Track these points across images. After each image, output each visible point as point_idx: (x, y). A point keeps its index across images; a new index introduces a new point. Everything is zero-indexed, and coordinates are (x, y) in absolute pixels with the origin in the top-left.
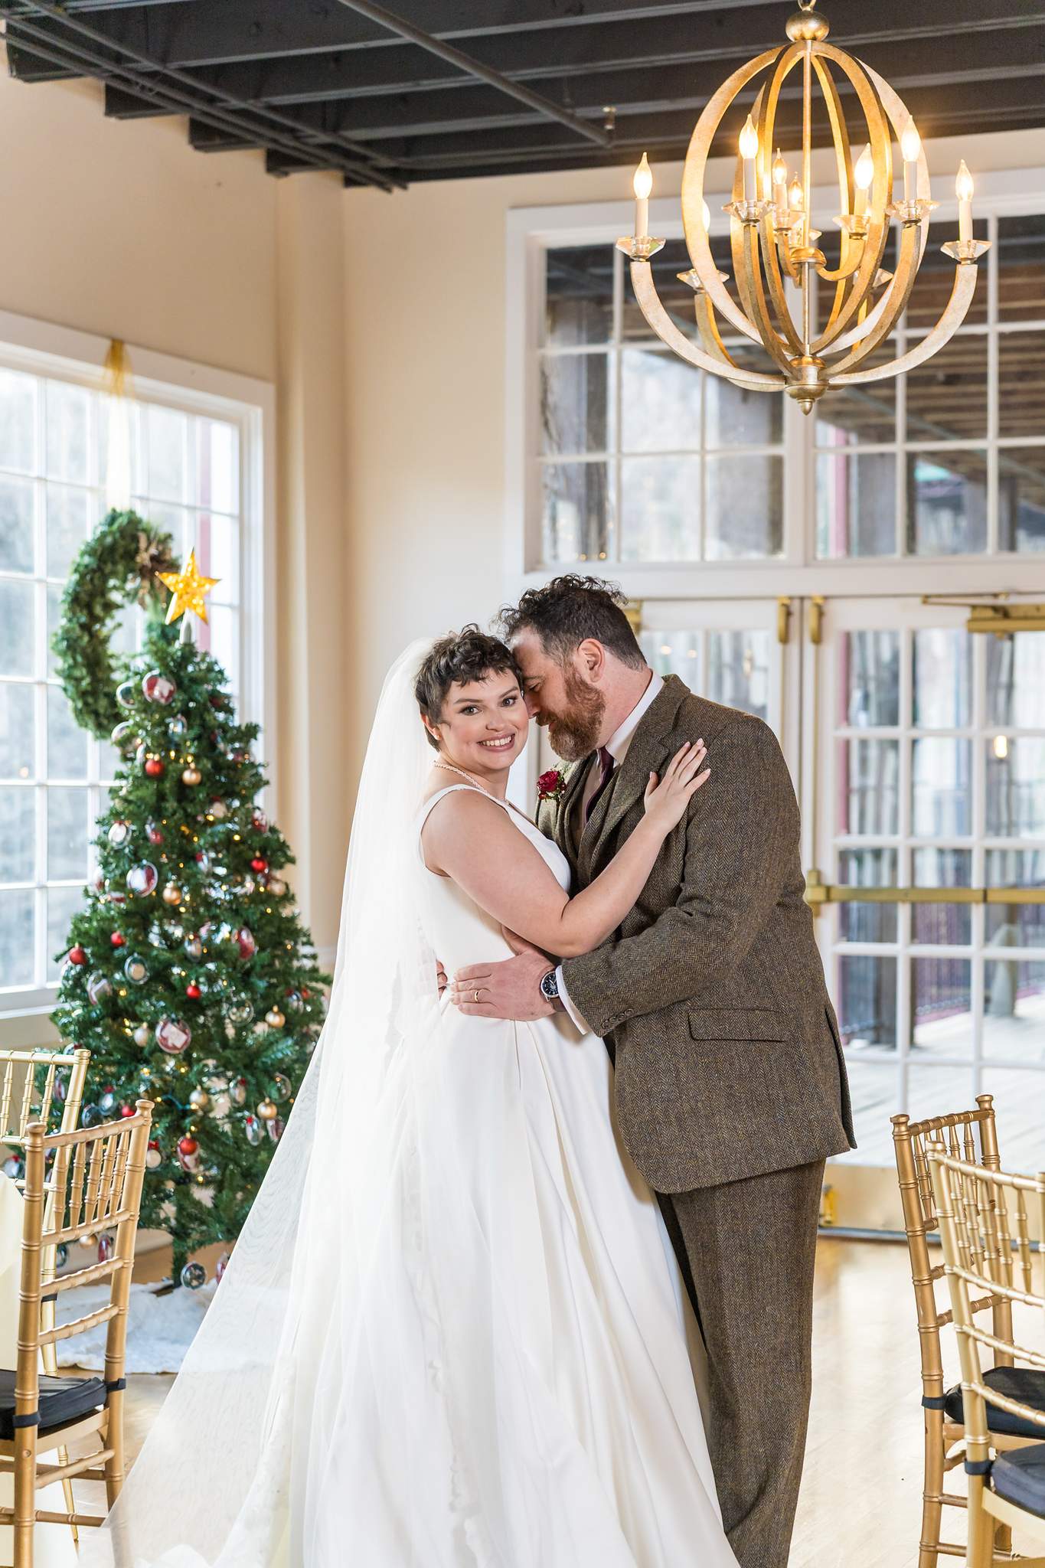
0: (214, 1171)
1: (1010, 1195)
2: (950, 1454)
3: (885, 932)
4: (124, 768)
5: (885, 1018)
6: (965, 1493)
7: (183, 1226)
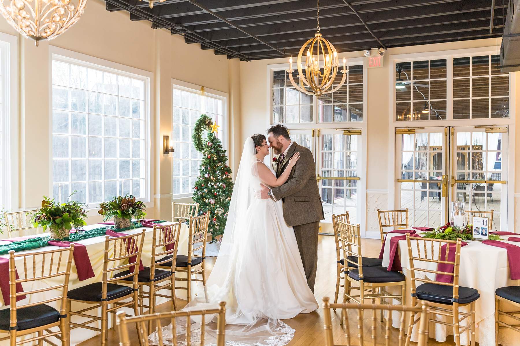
0: (219, 223)
1: (352, 228)
2: (341, 270)
3: (329, 184)
4: (204, 157)
5: (329, 198)
6: (344, 276)
7: (214, 233)
